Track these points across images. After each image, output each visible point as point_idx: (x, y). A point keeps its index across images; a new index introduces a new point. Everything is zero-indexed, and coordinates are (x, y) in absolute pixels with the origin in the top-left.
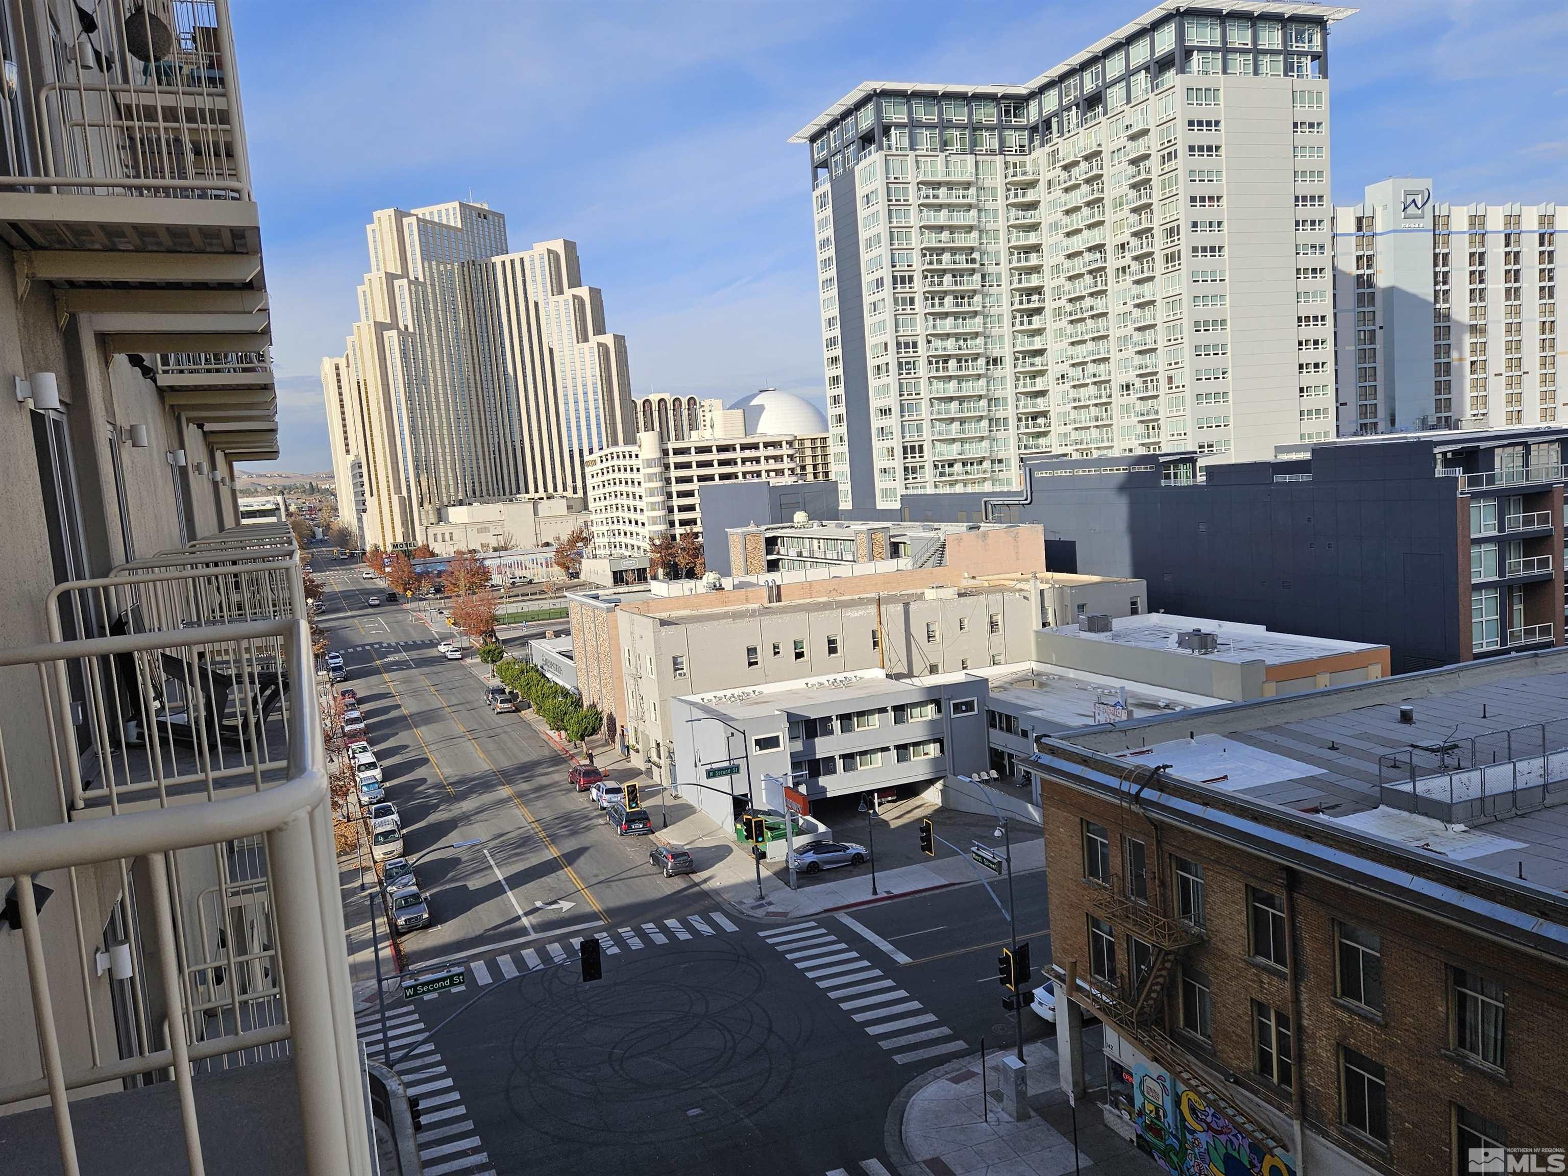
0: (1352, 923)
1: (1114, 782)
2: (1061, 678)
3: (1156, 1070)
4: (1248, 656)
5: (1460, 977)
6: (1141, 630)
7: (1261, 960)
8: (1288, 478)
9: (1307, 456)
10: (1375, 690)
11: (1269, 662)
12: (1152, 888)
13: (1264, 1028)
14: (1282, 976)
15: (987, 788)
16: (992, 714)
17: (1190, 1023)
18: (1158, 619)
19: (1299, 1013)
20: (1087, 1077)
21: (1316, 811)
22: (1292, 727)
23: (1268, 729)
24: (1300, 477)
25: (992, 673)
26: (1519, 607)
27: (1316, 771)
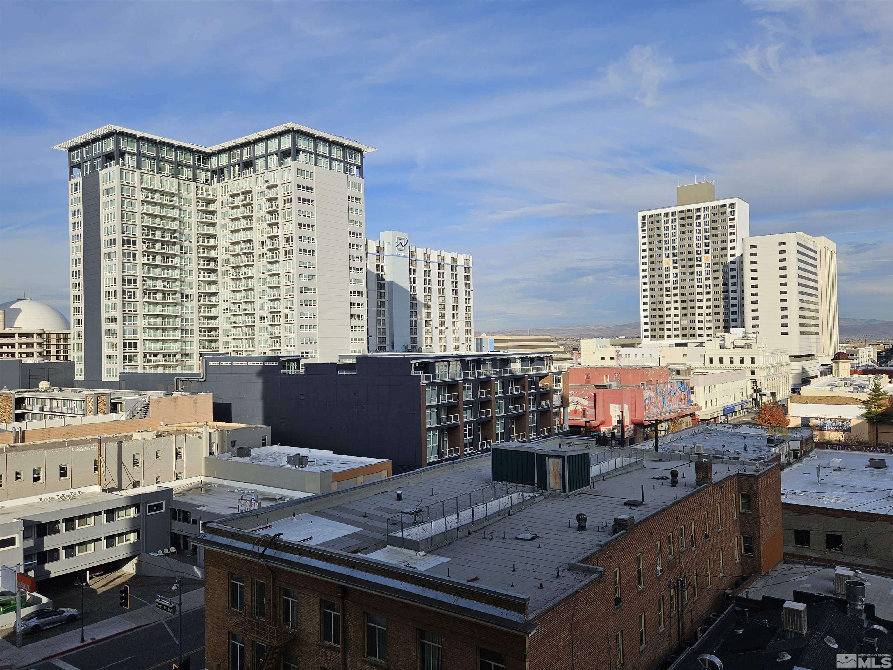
0: (374, 613)
1: (249, 547)
2: (219, 485)
4: (324, 468)
5: (422, 634)
6: (267, 455)
7: (326, 642)
8: (345, 372)
9: (354, 361)
10: (385, 483)
11: (334, 471)
12: (268, 609)
14: (337, 650)
15: (167, 559)
16: (174, 511)
18: (276, 448)
21: (356, 552)
22: (345, 506)
23: (334, 508)
24: (351, 373)
25: (176, 485)
26: (446, 439)
27: (357, 529)
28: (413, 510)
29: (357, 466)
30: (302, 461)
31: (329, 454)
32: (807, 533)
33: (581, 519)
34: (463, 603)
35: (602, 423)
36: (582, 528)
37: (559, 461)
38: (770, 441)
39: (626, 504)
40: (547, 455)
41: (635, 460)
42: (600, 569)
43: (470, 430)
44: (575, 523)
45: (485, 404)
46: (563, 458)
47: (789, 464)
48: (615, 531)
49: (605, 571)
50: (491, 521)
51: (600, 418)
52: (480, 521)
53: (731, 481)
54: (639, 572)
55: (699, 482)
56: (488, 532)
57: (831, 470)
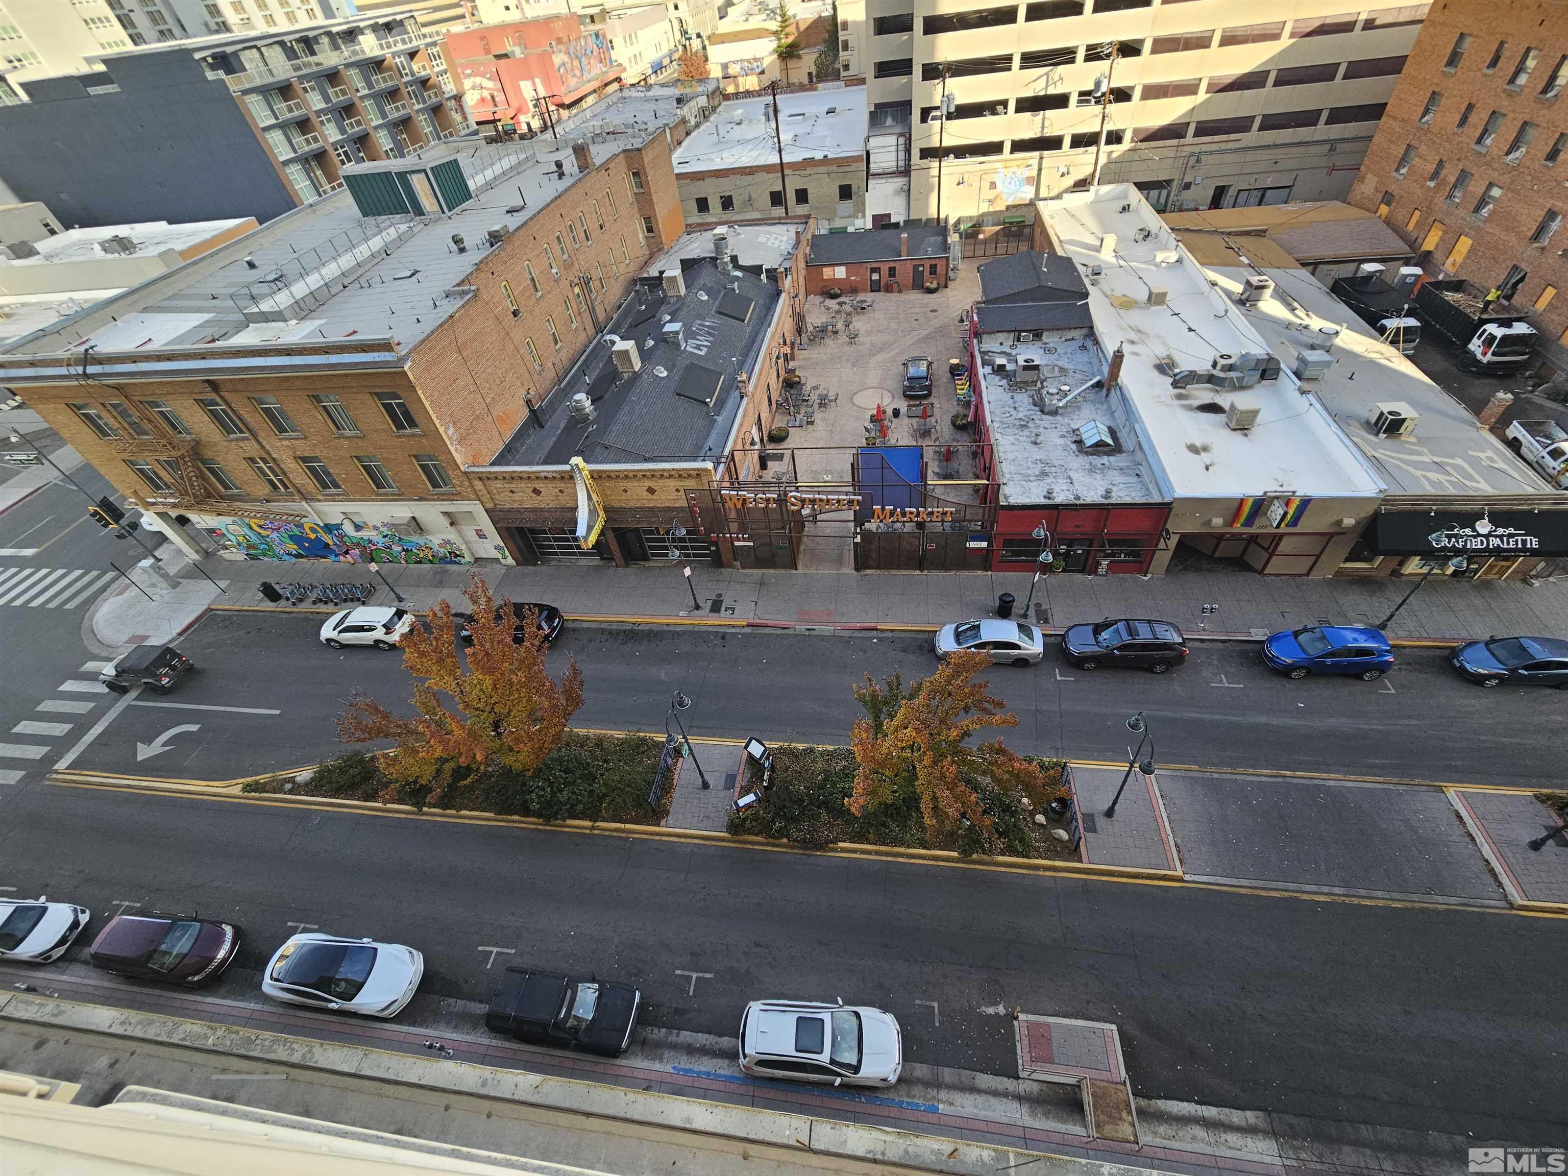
0: (258, 395)
1: (62, 371)
3: (229, 520)
4: (163, 248)
5: (317, 399)
6: (68, 247)
7: (232, 436)
8: (100, 90)
9: (102, 67)
10: (227, 252)
11: (179, 249)
12: (146, 425)
13: (260, 469)
14: (247, 439)
17: (226, 487)
18: (76, 234)
19: (268, 453)
20: (204, 546)
21: (213, 341)
23: (169, 298)
24: (109, 87)
26: (319, 172)
27: (207, 316)
28: (272, 277)
29: (208, 236)
30: (124, 245)
31: (162, 225)
32: (705, 199)
33: (457, 240)
34: (334, 359)
35: (519, 111)
36: (462, 250)
37: (423, 175)
38: (679, 101)
39: (508, 212)
40: (407, 172)
41: (524, 156)
42: (473, 288)
43: (345, 153)
44: (454, 248)
45: (348, 110)
46: (425, 171)
47: (698, 125)
48: (492, 245)
49: (478, 289)
50: (367, 267)
51: (515, 104)
52: (352, 270)
53: (617, 161)
54: (533, 280)
55: (581, 169)
56: (363, 281)
57: (733, 125)
